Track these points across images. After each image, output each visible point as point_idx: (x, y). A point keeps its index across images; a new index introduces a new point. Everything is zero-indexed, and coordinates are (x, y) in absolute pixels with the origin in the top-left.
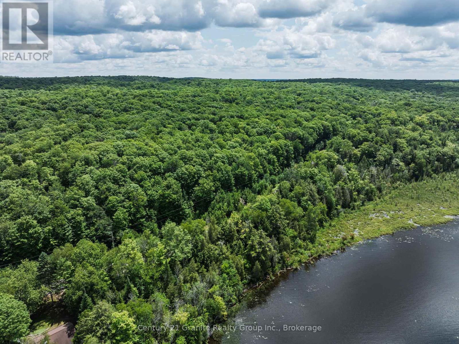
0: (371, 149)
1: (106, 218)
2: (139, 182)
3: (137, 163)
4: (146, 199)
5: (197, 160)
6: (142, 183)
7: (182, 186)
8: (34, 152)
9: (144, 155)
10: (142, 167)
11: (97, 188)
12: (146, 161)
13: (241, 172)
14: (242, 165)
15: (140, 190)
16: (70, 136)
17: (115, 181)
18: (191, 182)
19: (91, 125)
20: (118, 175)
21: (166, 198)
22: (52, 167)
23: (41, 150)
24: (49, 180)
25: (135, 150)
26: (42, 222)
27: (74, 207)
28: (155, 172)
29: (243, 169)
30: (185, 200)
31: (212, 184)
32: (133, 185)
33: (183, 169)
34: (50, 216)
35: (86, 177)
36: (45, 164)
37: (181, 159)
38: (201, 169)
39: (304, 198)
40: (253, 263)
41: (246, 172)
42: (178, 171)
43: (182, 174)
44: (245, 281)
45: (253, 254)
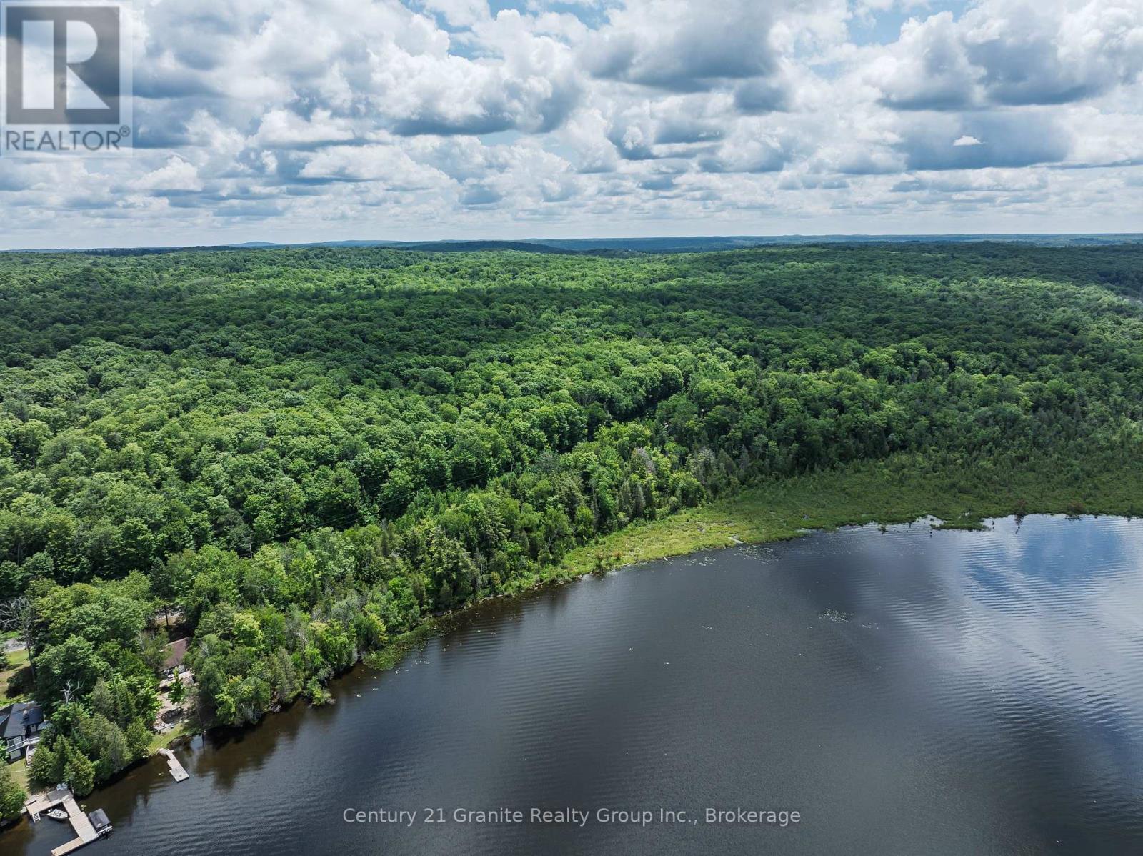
0: (722, 418)
1: (243, 524)
2: (297, 475)
3: (295, 446)
4: (303, 500)
5: (392, 441)
6: (300, 476)
7: (362, 481)
8: (138, 431)
9: (308, 433)
10: (302, 452)
11: (232, 483)
12: (309, 443)
13: (464, 460)
14: (468, 449)
15: (295, 486)
16: (195, 402)
17: (260, 473)
18: (377, 475)
19: (230, 382)
20: (264, 464)
21: (334, 498)
22: (166, 453)
23: (149, 427)
24: (162, 473)
25: (295, 426)
26: (155, 527)
27: (198, 509)
28: (324, 460)
29: (468, 455)
30: (365, 502)
31: (408, 478)
32: (287, 479)
33: (367, 455)
34: (164, 520)
35: (217, 468)
36: (155, 449)
37: (367, 439)
38: (395, 455)
39: (551, 499)
40: (440, 584)
41: (473, 460)
42: (358, 458)
43: (363, 463)
44: (426, 607)
45: (439, 570)
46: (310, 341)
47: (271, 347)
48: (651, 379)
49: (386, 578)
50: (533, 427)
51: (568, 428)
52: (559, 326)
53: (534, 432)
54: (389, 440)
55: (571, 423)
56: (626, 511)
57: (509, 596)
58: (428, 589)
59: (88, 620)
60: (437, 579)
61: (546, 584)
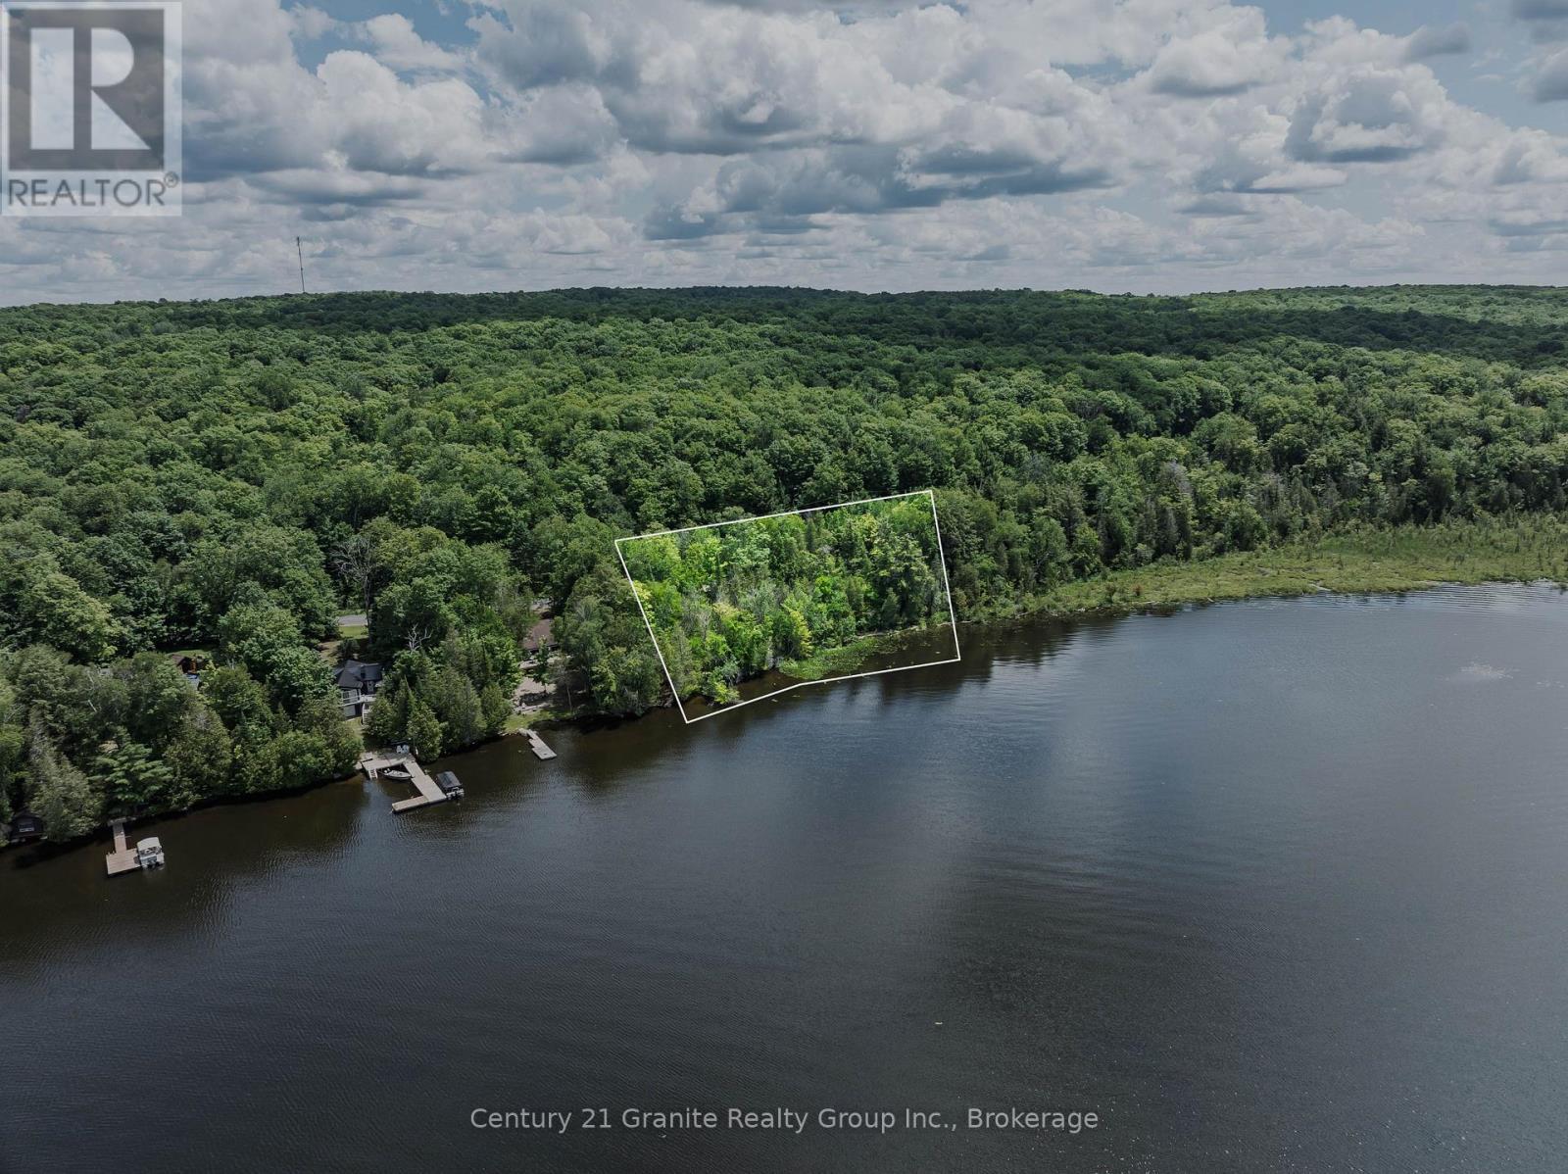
0: (1298, 441)
1: (624, 513)
2: (695, 460)
3: (692, 427)
4: (702, 490)
5: (820, 430)
6: (699, 464)
7: (779, 474)
8: (495, 409)
9: (711, 417)
10: (700, 435)
11: (611, 462)
12: (712, 426)
13: (916, 461)
14: (922, 447)
15: (691, 472)
16: (565, 387)
17: (647, 455)
18: (798, 470)
20: (651, 443)
21: (742, 490)
22: (530, 431)
23: (509, 403)
24: (524, 453)
25: (692, 406)
26: (518, 502)
27: (569, 489)
28: (727, 447)
29: (921, 455)
30: (781, 502)
31: (841, 474)
32: (680, 463)
33: (784, 442)
34: (527, 495)
35: (594, 445)
36: (517, 426)
37: (785, 427)
38: (823, 445)
39: (1042, 510)
40: (883, 594)
41: (929, 462)
42: (775, 446)
43: (781, 451)
44: (863, 621)
45: (883, 573)
46: (708, 341)
47: (657, 347)
48: (1184, 396)
49: (811, 575)
50: (1011, 437)
51: (1061, 446)
52: (1044, 338)
53: (1014, 445)
54: (814, 429)
55: (1066, 441)
56: (1149, 543)
57: (978, 622)
58: (867, 599)
59: (439, 565)
60: (881, 585)
61: (1032, 614)
